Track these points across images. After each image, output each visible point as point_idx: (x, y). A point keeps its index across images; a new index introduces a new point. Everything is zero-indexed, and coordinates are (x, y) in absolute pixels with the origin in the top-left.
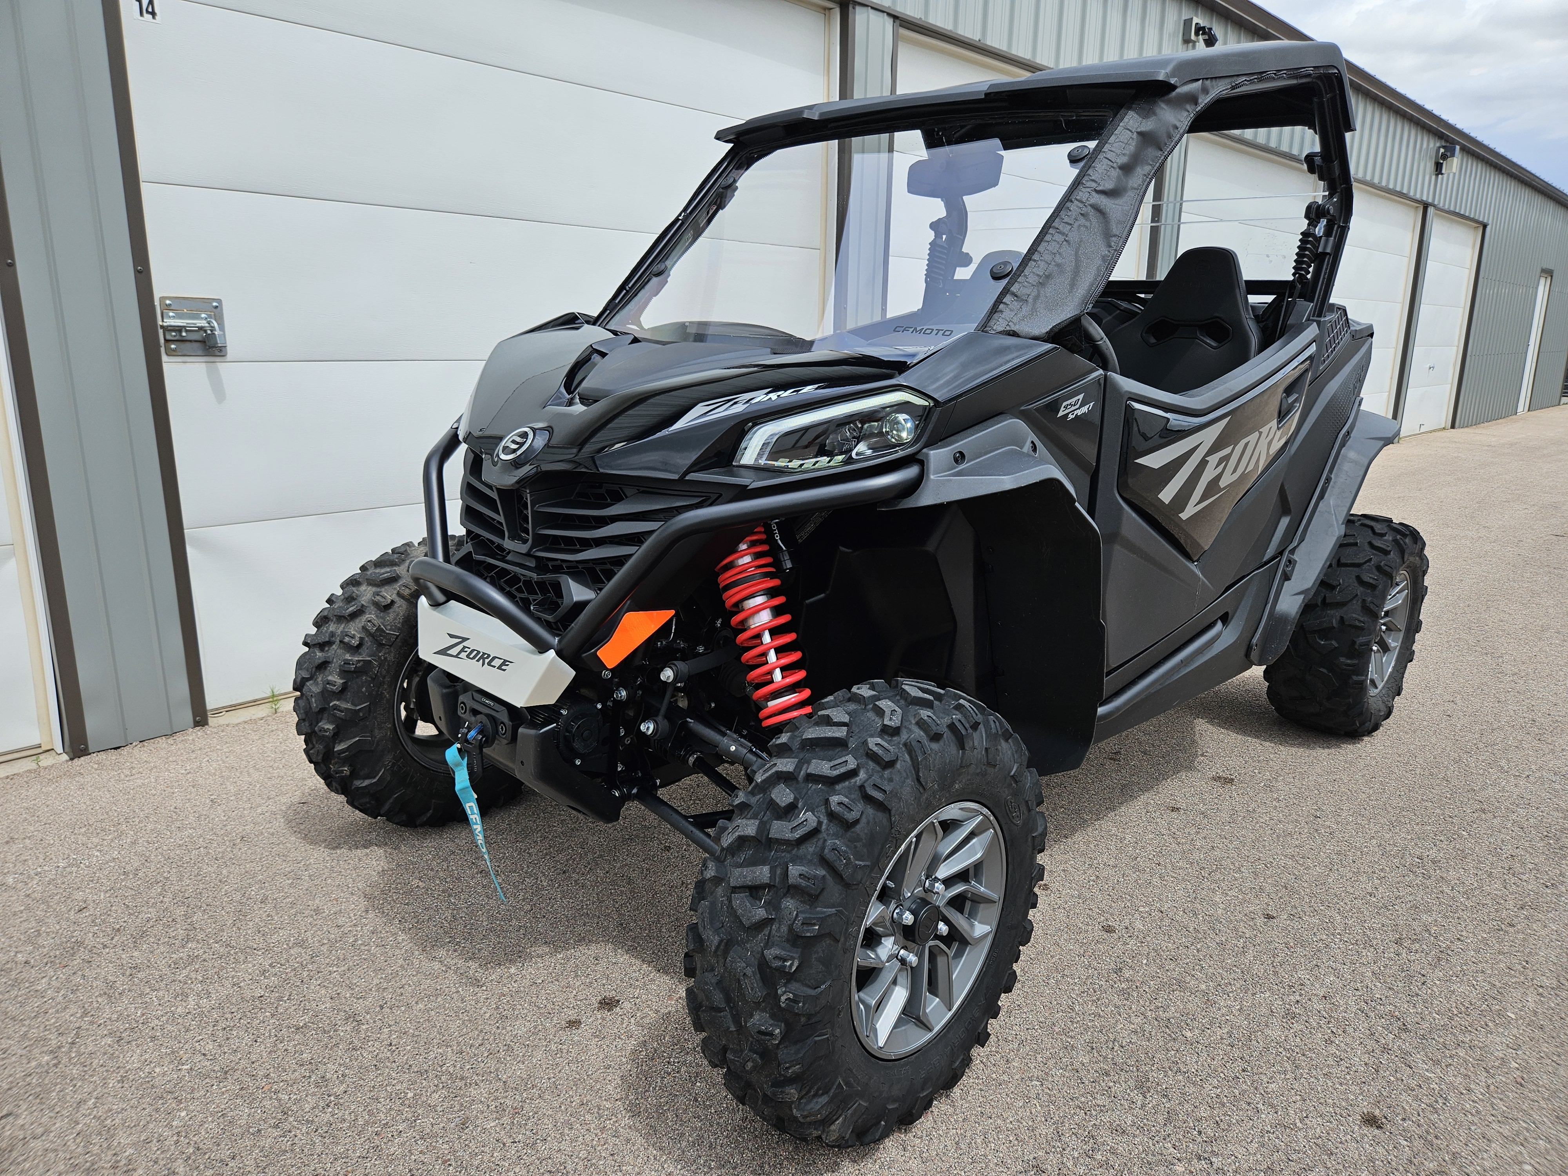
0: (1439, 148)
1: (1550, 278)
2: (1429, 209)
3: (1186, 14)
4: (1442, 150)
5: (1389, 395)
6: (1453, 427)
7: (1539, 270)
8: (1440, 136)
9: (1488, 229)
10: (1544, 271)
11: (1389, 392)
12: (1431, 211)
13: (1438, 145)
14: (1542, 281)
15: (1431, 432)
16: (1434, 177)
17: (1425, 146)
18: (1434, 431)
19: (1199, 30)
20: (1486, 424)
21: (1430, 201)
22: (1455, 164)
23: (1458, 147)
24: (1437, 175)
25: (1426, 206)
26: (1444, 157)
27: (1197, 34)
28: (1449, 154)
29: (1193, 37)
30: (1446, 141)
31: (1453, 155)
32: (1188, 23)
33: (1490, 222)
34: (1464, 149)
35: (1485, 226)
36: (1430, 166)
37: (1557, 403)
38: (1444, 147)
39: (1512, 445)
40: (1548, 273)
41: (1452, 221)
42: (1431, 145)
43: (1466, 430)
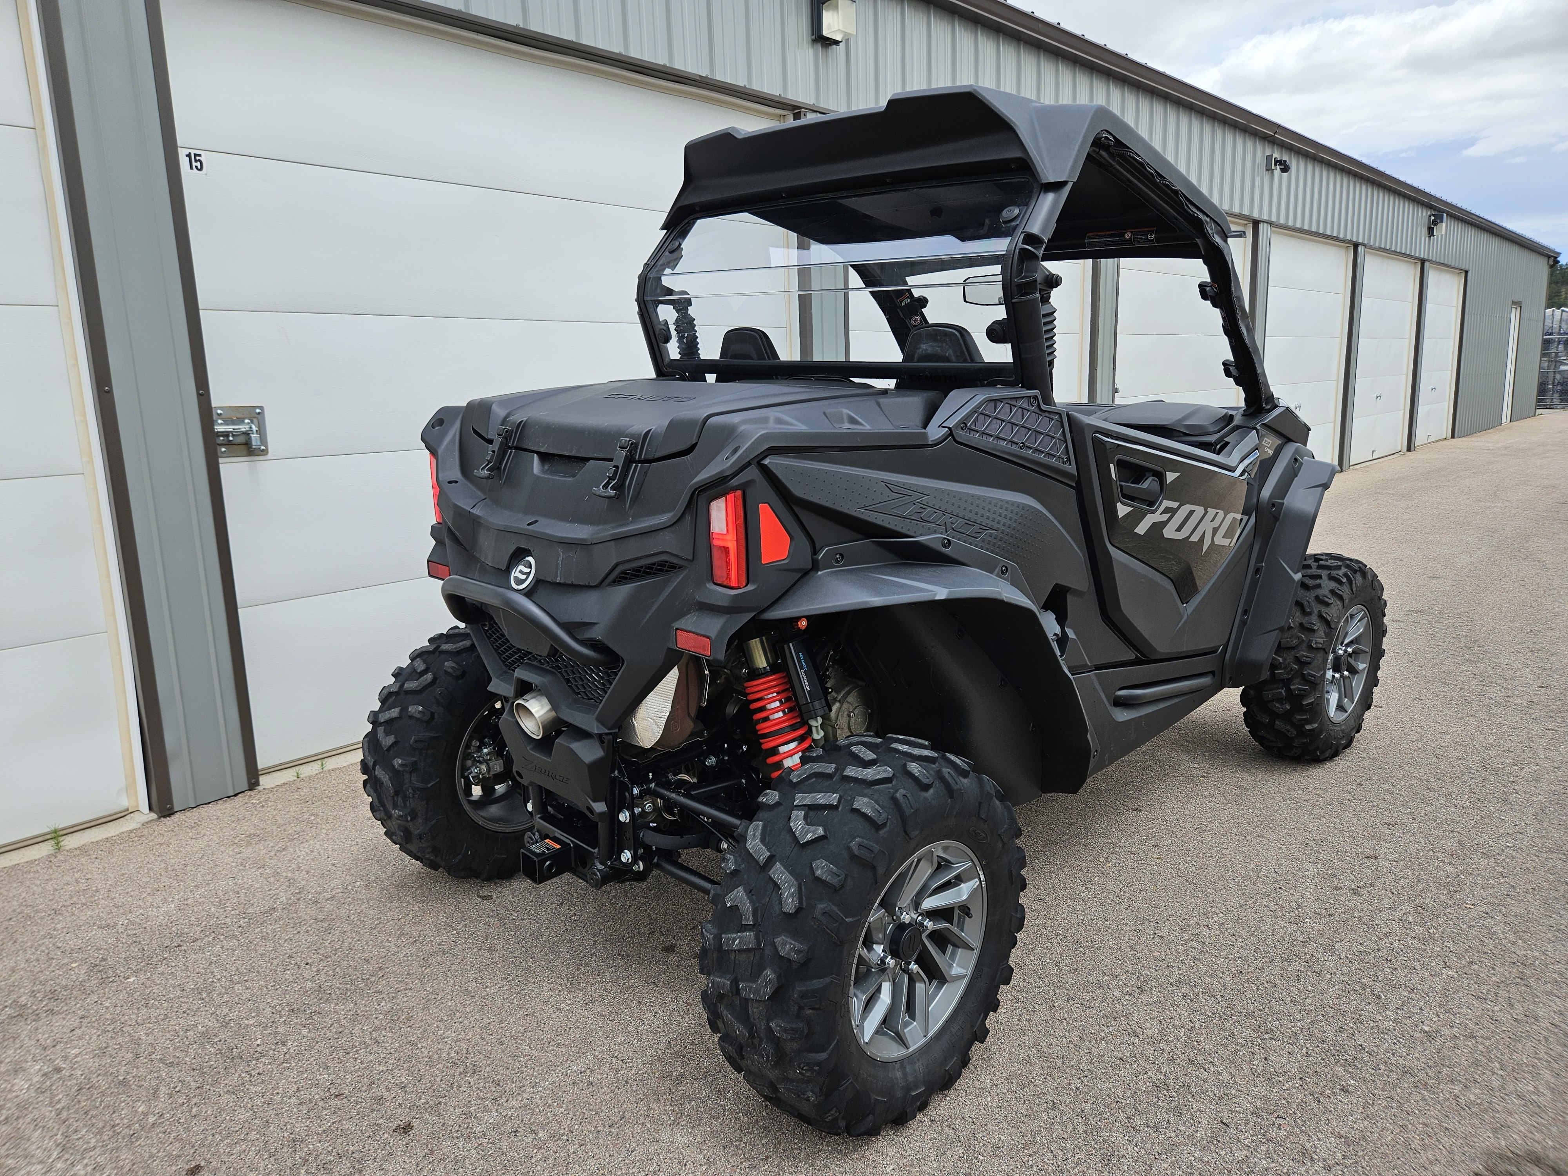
0: (1430, 216)
1: (1519, 309)
2: (1426, 264)
3: (1268, 152)
4: (1433, 218)
5: (1404, 412)
6: (1453, 436)
7: (1510, 302)
8: (1431, 207)
9: (1469, 274)
10: (1514, 303)
11: (1404, 410)
12: (1427, 264)
13: (1429, 213)
14: (1513, 310)
15: (1436, 442)
16: (1427, 238)
17: (1420, 215)
18: (1439, 441)
19: (1278, 162)
20: (1479, 434)
21: (1426, 258)
22: (1442, 229)
23: (1445, 214)
24: (1430, 237)
25: (1423, 262)
26: (1435, 223)
27: (1276, 165)
28: (1438, 221)
29: (1273, 167)
30: (1435, 210)
31: (1442, 222)
32: (1269, 158)
33: (1470, 269)
34: (1450, 215)
35: (1466, 272)
36: (1425, 230)
37: (1533, 414)
38: (1433, 215)
39: (1506, 448)
40: (1518, 304)
41: (1441, 270)
42: (1423, 214)
43: (1464, 439)
